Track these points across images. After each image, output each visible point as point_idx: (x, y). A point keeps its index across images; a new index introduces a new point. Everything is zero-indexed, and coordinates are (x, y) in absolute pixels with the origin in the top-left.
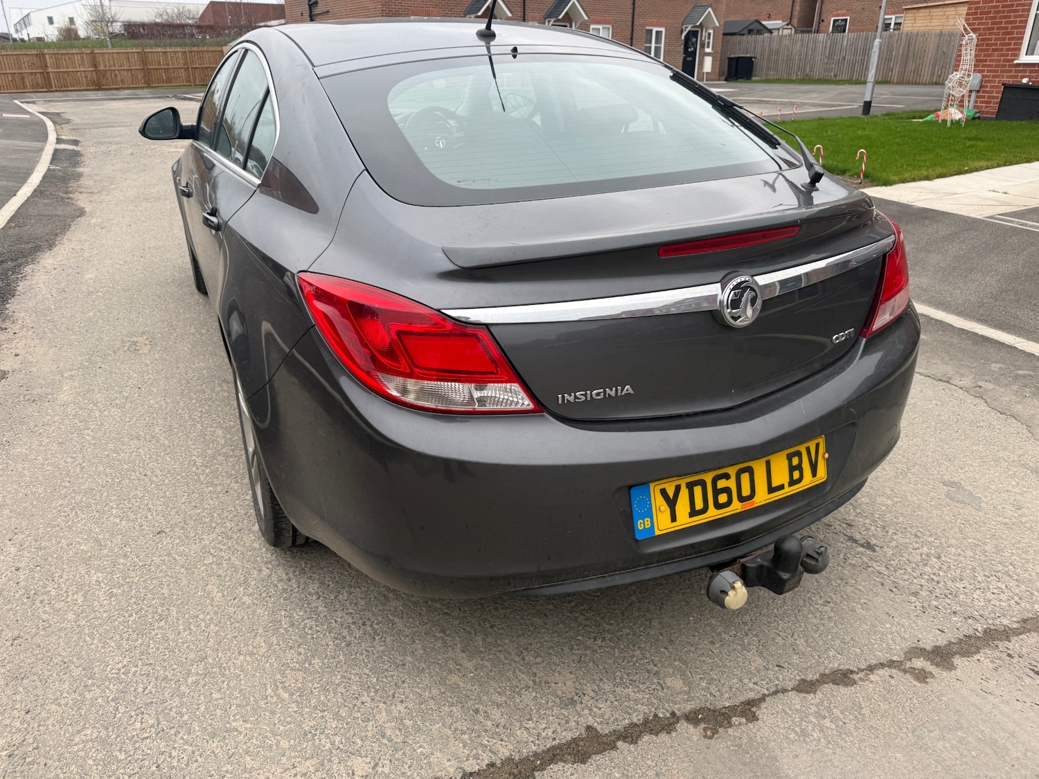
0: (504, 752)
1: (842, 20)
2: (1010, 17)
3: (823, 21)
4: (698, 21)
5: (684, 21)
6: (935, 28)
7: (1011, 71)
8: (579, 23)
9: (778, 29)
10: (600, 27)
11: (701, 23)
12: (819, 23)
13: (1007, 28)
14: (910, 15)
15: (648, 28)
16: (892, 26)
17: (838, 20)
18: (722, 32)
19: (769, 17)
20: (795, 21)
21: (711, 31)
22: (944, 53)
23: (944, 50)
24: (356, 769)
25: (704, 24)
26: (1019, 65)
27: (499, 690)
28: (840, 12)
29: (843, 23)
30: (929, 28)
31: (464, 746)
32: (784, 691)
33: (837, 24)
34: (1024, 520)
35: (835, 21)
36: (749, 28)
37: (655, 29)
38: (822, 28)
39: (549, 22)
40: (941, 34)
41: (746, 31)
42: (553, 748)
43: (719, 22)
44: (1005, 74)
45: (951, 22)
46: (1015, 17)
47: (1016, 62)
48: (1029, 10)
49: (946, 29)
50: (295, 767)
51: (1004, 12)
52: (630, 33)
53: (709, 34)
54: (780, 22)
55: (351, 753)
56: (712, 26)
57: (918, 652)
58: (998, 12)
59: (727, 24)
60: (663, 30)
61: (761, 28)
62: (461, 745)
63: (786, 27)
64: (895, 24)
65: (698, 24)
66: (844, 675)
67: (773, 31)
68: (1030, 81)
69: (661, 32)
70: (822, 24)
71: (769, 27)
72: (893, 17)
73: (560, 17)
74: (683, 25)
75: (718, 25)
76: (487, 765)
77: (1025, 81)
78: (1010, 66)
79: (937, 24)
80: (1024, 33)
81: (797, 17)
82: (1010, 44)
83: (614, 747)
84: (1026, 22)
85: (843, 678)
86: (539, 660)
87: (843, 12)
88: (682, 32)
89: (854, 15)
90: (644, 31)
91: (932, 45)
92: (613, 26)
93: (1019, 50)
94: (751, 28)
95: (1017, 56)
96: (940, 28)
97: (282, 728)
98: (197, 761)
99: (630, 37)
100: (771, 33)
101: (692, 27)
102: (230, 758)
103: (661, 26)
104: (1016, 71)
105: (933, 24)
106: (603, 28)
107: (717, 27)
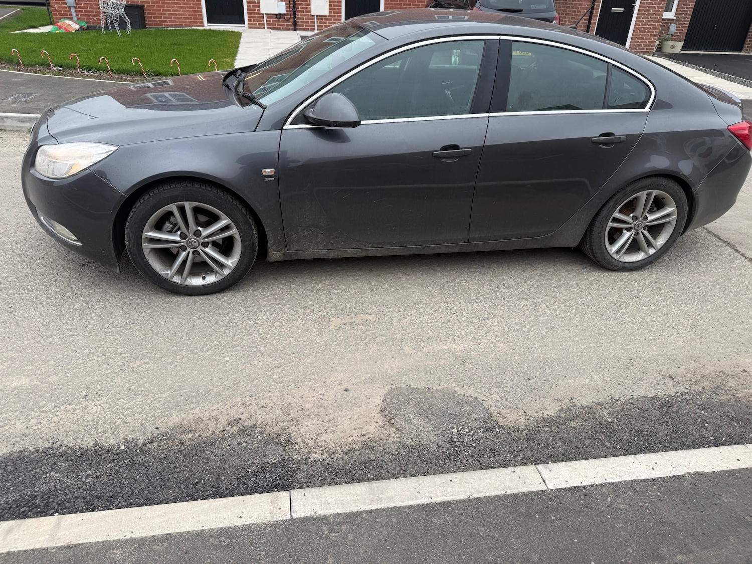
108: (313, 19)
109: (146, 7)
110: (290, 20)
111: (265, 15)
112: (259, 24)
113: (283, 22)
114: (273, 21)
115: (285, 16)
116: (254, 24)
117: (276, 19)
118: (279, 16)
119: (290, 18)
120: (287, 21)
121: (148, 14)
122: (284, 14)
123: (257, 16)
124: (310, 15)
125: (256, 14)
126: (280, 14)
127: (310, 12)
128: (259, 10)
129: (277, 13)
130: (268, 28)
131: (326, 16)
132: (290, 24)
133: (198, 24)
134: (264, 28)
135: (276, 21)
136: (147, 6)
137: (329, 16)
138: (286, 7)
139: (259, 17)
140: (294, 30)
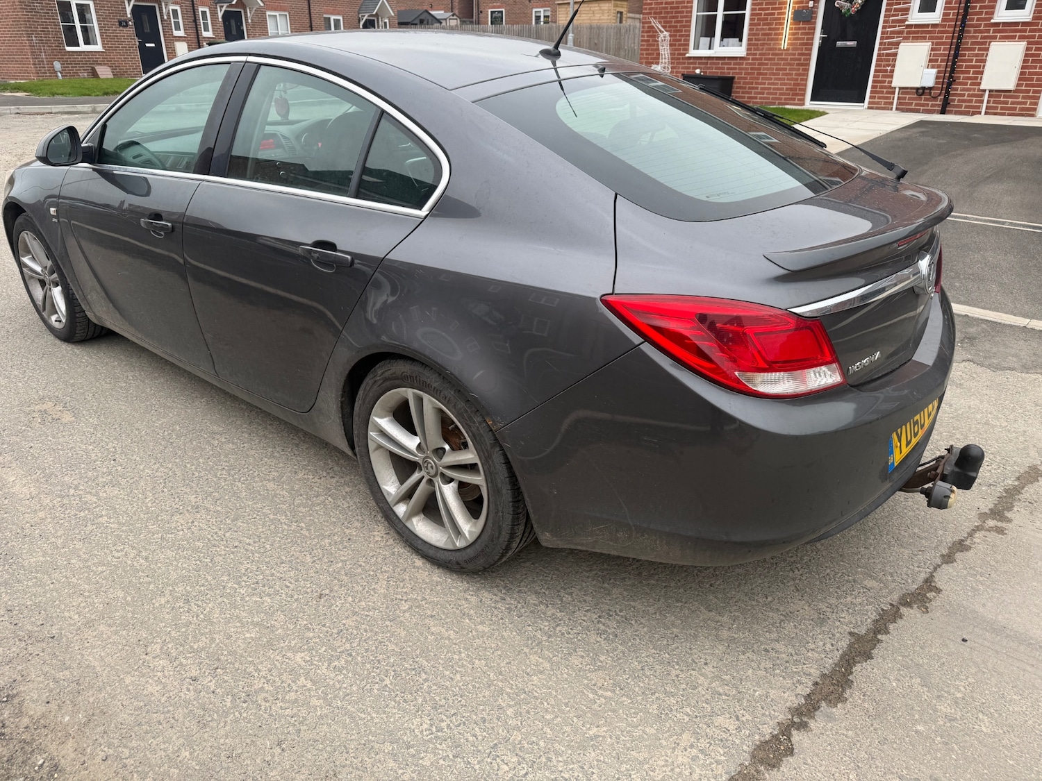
0: (815, 673)
1: (499, 12)
2: (677, 17)
3: (481, 12)
4: (374, 10)
5: (359, 10)
6: (585, 22)
7: (684, 63)
8: (254, 10)
9: (446, 19)
10: (277, 14)
11: (376, 13)
12: (479, 14)
13: (676, 26)
14: (563, 9)
15: (325, 16)
16: (542, 19)
17: (495, 12)
18: (397, 21)
19: (431, 7)
20: (456, 12)
21: (387, 21)
22: (596, 44)
23: (596, 42)
24: (726, 726)
25: (379, 13)
26: (690, 58)
27: (765, 630)
28: (495, 4)
29: (500, 15)
30: (580, 22)
31: (784, 678)
32: (939, 566)
33: (494, 15)
34: (960, 412)
35: (492, 13)
36: (421, 18)
37: (332, 18)
38: (482, 20)
39: (221, 7)
40: (591, 28)
41: (417, 21)
42: (842, 657)
43: (394, 12)
44: (680, 66)
45: (597, 16)
46: (682, 17)
47: (687, 55)
48: (691, 12)
49: (595, 23)
50: (678, 744)
51: (672, 13)
52: (308, 21)
53: (385, 23)
54: (442, 12)
55: (709, 716)
56: (387, 16)
57: (984, 516)
58: (668, 13)
59: (399, 13)
60: (340, 18)
61: (430, 18)
62: (781, 678)
63: (452, 17)
64: (545, 17)
65: (374, 13)
66: (960, 544)
67: (442, 21)
68: (701, 72)
69: (339, 20)
70: (481, 15)
71: (438, 17)
72: (542, 10)
73: (234, 3)
74: (359, 13)
75: (393, 14)
76: (813, 685)
77: (698, 71)
78: (683, 59)
79: (585, 18)
80: (689, 31)
81: (457, 8)
82: (680, 40)
83: (879, 641)
84: (690, 21)
85: (961, 546)
86: (770, 599)
87: (498, 4)
88: (359, 21)
89: (508, 8)
90: (322, 19)
91: (585, 36)
92: (289, 13)
93: (688, 45)
94: (421, 17)
95: (687, 50)
96: (589, 22)
97: (635, 720)
98: (593, 773)
99: (308, 25)
100: (441, 23)
101: (369, 16)
102: (619, 759)
103: (338, 14)
104: (688, 63)
105: (582, 18)
106: (280, 15)
107: (392, 17)
108: (982, 96)
109: (736, 80)
110: (939, 98)
111: (897, 90)
112: (885, 103)
113: (925, 100)
114: (909, 99)
115: (933, 92)
116: (878, 103)
117: (916, 96)
118: (921, 91)
119: (940, 95)
120: (935, 98)
121: (738, 88)
122: (930, 88)
123: (885, 90)
124: (979, 89)
125: (885, 87)
126: (924, 88)
127: (979, 84)
128: (891, 82)
129: (918, 85)
130: (897, 109)
131: (1010, 91)
132: (938, 103)
133: (796, 102)
134: (892, 109)
135: (914, 99)
136: (739, 78)
137: (1015, 91)
138: (937, 77)
139: (887, 93)
140: (941, 113)
